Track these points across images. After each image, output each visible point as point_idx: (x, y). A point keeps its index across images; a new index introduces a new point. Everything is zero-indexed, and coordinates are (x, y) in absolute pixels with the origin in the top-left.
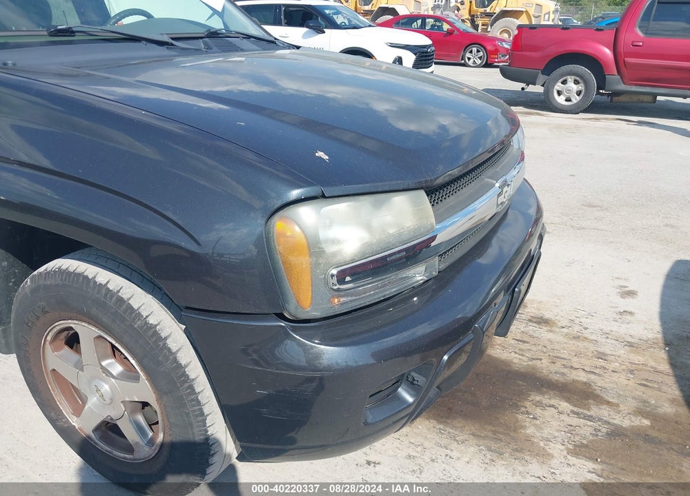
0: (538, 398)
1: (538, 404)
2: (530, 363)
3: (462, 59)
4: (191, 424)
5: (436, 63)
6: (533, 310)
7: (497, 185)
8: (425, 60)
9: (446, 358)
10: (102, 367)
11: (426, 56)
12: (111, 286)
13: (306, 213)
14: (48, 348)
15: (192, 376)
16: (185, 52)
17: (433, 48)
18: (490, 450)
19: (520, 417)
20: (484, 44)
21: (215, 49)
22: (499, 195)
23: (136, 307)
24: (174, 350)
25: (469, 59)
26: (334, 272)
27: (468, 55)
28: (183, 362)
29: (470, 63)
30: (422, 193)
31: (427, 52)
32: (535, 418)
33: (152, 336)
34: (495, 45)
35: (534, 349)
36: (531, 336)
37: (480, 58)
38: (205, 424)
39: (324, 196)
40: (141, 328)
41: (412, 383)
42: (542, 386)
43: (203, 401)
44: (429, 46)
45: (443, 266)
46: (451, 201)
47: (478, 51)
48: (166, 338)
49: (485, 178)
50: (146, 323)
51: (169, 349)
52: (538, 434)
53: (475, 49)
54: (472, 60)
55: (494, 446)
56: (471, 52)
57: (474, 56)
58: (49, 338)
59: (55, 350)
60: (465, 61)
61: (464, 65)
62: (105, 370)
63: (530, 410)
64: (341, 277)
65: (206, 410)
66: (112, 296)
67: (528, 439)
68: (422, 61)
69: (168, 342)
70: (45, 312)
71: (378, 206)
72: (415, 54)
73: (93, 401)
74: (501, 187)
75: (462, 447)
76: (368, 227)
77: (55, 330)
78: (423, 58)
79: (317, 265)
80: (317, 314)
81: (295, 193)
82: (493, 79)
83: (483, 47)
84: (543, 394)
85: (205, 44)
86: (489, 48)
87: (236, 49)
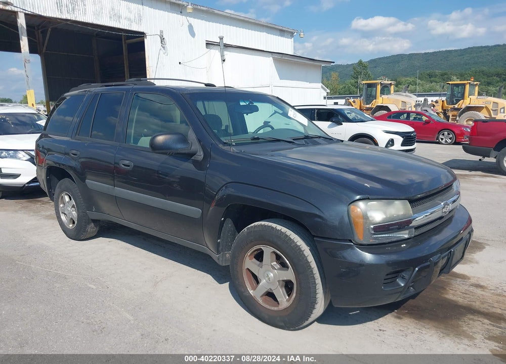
0: (471, 317)
1: (470, 319)
2: (469, 303)
3: (437, 139)
4: (310, 287)
5: (417, 142)
6: (474, 281)
7: (442, 204)
8: (410, 141)
9: (417, 269)
10: (272, 266)
11: (410, 139)
12: (282, 231)
13: (361, 204)
14: (248, 259)
15: (312, 267)
16: (299, 145)
17: (415, 134)
18: (443, 333)
19: (460, 323)
20: (454, 130)
21: (310, 144)
22: (444, 208)
23: (292, 238)
24: (306, 256)
25: (442, 139)
26: (372, 227)
27: (441, 136)
28: (309, 261)
29: (443, 142)
30: (407, 202)
31: (411, 136)
32: (468, 324)
33: (298, 249)
34: (461, 130)
35: (472, 297)
36: (471, 292)
37: (450, 139)
38: (315, 289)
39: (369, 199)
40: (294, 246)
41: (403, 278)
42: (475, 312)
43: (316, 278)
44: (412, 132)
45: (416, 234)
46: (420, 207)
47: (449, 134)
48: (303, 251)
49: (437, 200)
50: (296, 245)
51: (304, 255)
52: (469, 330)
53: (446, 133)
54: (444, 140)
55: (444, 331)
56: (443, 135)
57: (445, 137)
58: (249, 254)
59: (250, 259)
60: (439, 140)
61: (439, 143)
62: (273, 267)
63: (466, 321)
64: (375, 229)
65: (317, 282)
66: (283, 234)
67: (464, 331)
68: (407, 141)
69: (304, 252)
70: (252, 242)
71: (389, 204)
72: (403, 137)
73: (263, 282)
74: (445, 205)
75: (428, 330)
76: (385, 213)
77: (253, 250)
78: (408, 139)
79: (366, 223)
80: (365, 243)
81: (358, 197)
82: (458, 153)
83: (452, 131)
84: (475, 315)
85: (305, 141)
86: (457, 132)
87: (318, 144)
